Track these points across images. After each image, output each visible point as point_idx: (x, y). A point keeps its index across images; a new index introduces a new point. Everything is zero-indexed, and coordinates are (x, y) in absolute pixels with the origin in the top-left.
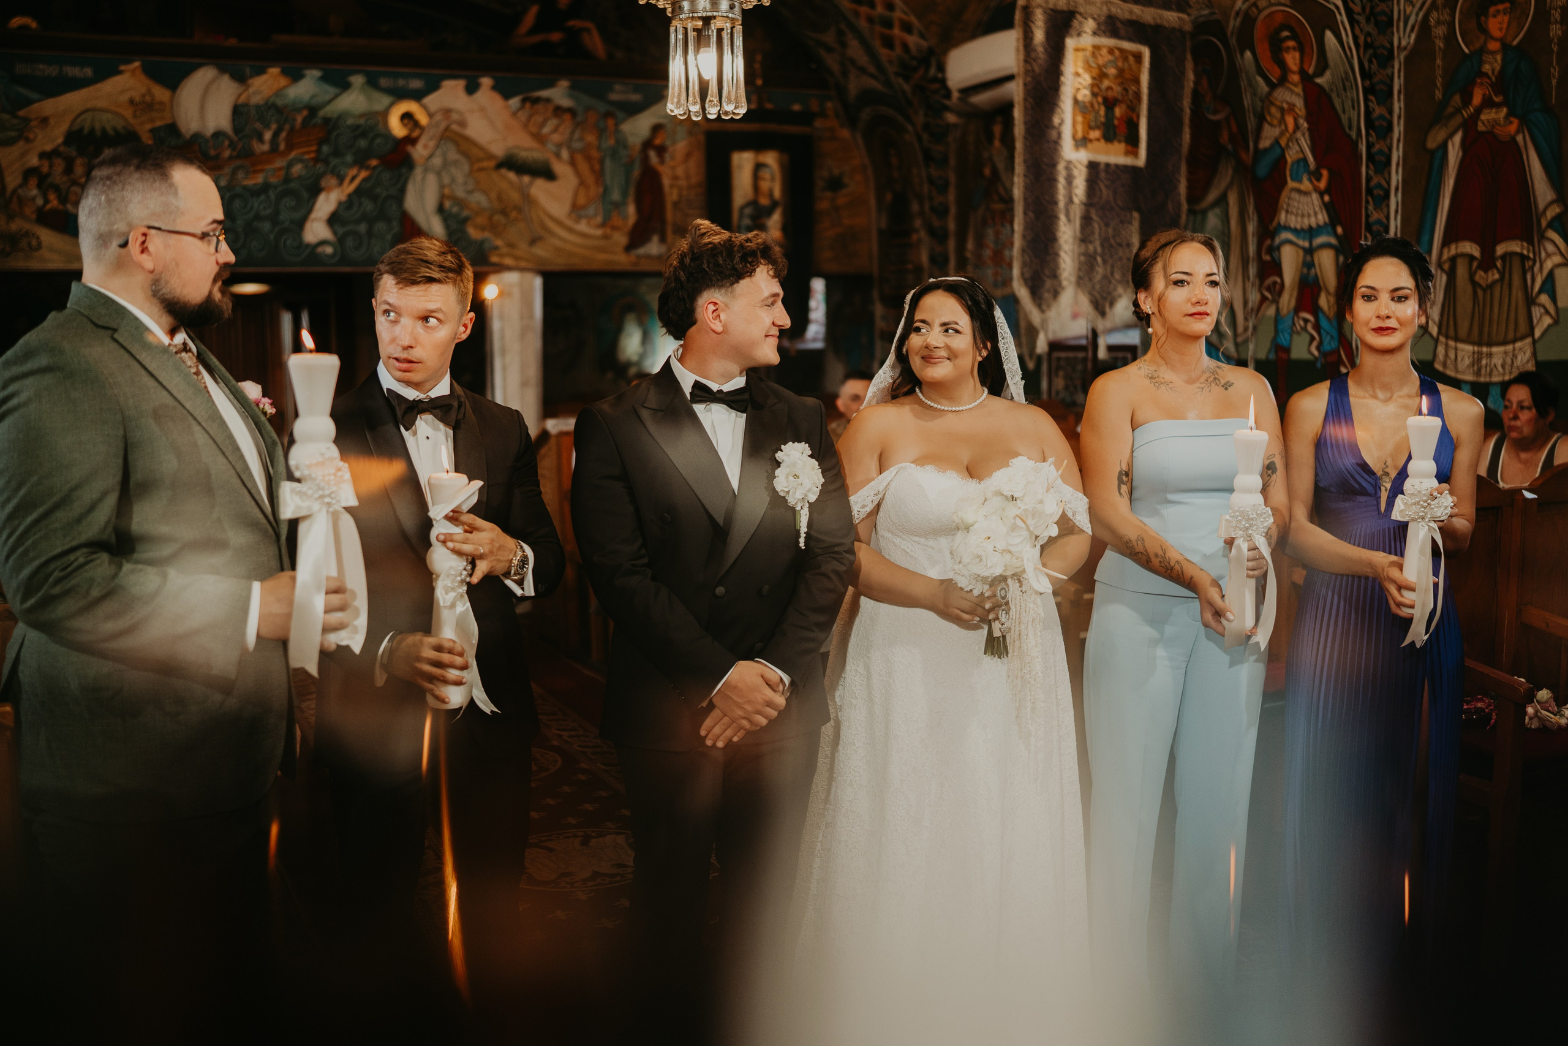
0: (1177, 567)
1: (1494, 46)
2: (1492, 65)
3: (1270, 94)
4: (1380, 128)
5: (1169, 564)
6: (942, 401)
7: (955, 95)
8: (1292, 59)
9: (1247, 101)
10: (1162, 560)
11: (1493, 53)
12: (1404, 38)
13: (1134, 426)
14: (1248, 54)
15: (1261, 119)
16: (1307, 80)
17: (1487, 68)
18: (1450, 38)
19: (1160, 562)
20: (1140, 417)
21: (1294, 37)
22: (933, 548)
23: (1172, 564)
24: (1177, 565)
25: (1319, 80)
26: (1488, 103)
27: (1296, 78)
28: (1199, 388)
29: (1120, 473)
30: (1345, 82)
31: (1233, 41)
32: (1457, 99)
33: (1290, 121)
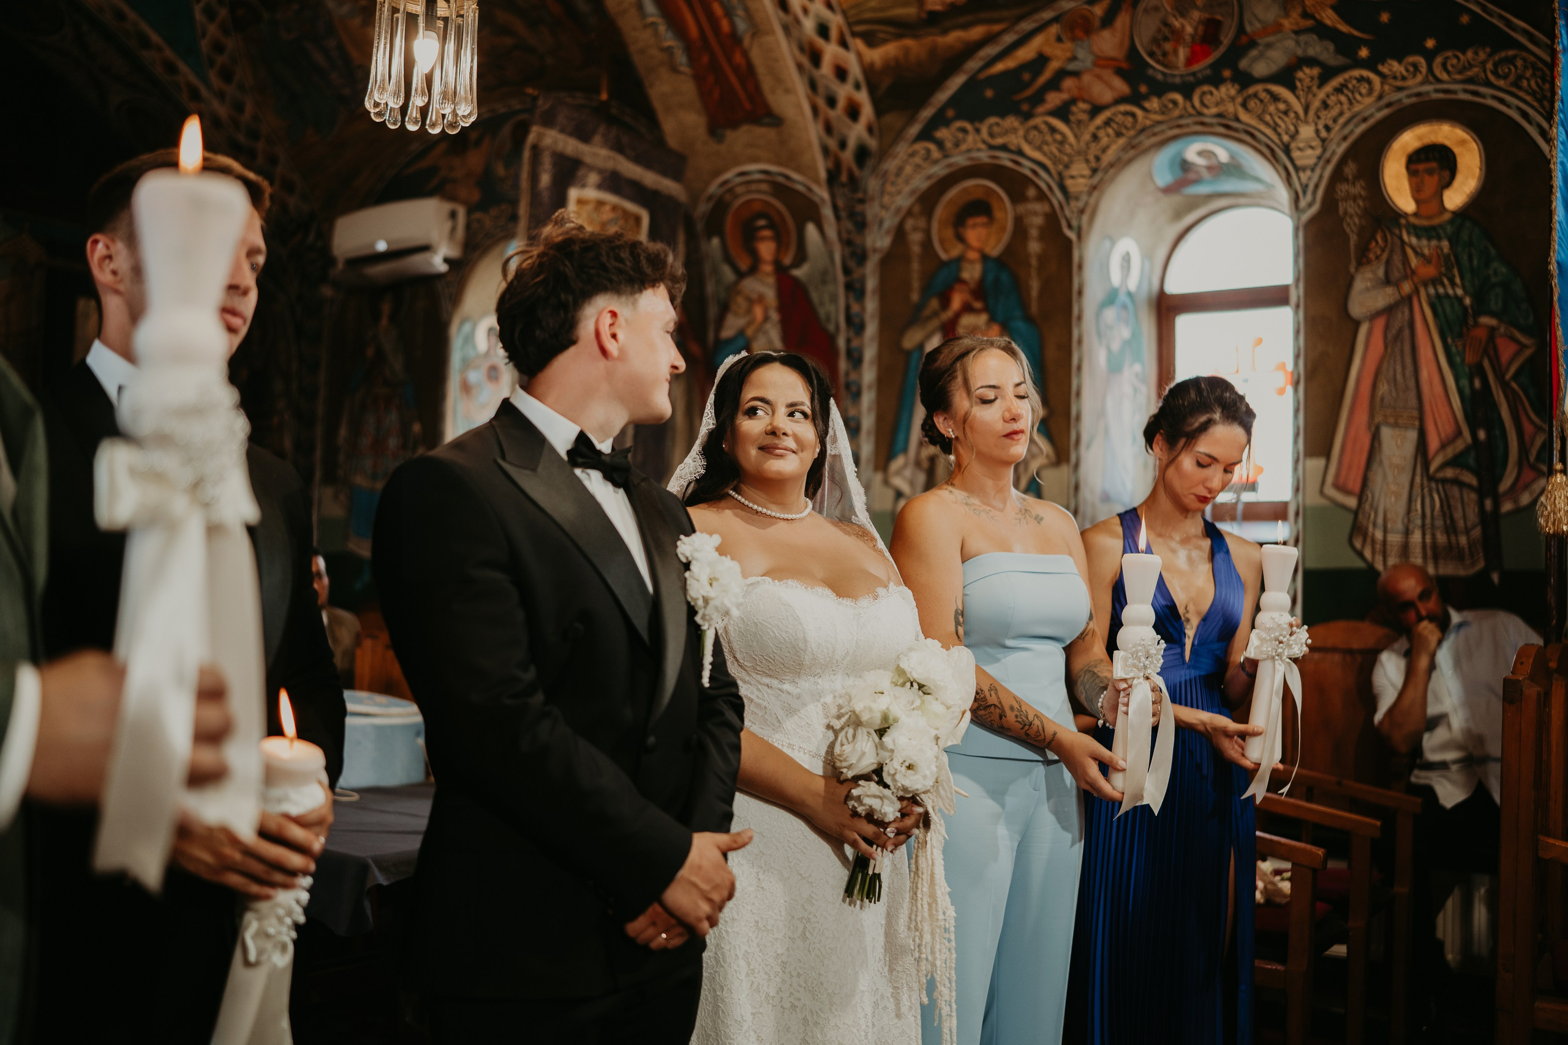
0: (1037, 722)
1: (973, 255)
2: (972, 272)
3: (736, 283)
4: (856, 325)
5: (1027, 718)
6: (772, 506)
7: (340, 266)
8: (766, 249)
9: (710, 288)
10: (1019, 714)
11: (972, 262)
12: (878, 241)
13: (965, 557)
14: (715, 242)
15: (725, 308)
16: (781, 272)
17: (966, 275)
18: (927, 244)
19: (1016, 716)
20: (973, 545)
21: (771, 226)
22: (789, 693)
23: (1031, 718)
24: (1036, 719)
25: (797, 273)
26: (967, 308)
27: (768, 268)
28: (1016, 519)
29: (956, 611)
30: (824, 277)
31: (700, 227)
32: (934, 304)
33: (758, 312)
